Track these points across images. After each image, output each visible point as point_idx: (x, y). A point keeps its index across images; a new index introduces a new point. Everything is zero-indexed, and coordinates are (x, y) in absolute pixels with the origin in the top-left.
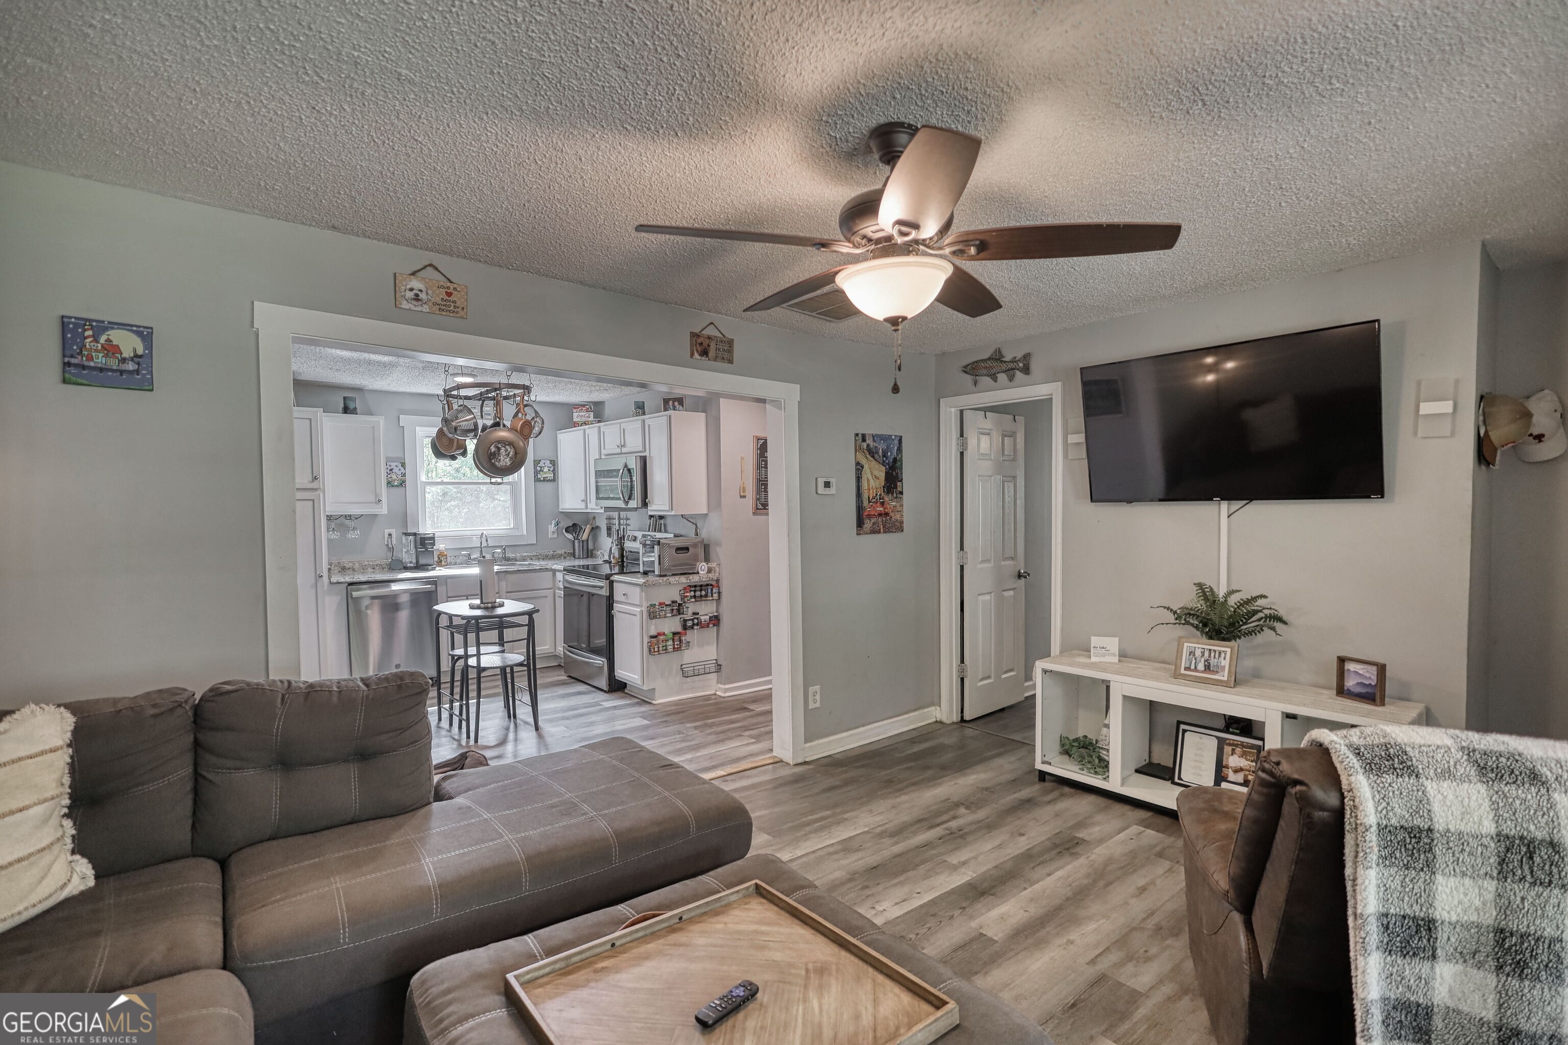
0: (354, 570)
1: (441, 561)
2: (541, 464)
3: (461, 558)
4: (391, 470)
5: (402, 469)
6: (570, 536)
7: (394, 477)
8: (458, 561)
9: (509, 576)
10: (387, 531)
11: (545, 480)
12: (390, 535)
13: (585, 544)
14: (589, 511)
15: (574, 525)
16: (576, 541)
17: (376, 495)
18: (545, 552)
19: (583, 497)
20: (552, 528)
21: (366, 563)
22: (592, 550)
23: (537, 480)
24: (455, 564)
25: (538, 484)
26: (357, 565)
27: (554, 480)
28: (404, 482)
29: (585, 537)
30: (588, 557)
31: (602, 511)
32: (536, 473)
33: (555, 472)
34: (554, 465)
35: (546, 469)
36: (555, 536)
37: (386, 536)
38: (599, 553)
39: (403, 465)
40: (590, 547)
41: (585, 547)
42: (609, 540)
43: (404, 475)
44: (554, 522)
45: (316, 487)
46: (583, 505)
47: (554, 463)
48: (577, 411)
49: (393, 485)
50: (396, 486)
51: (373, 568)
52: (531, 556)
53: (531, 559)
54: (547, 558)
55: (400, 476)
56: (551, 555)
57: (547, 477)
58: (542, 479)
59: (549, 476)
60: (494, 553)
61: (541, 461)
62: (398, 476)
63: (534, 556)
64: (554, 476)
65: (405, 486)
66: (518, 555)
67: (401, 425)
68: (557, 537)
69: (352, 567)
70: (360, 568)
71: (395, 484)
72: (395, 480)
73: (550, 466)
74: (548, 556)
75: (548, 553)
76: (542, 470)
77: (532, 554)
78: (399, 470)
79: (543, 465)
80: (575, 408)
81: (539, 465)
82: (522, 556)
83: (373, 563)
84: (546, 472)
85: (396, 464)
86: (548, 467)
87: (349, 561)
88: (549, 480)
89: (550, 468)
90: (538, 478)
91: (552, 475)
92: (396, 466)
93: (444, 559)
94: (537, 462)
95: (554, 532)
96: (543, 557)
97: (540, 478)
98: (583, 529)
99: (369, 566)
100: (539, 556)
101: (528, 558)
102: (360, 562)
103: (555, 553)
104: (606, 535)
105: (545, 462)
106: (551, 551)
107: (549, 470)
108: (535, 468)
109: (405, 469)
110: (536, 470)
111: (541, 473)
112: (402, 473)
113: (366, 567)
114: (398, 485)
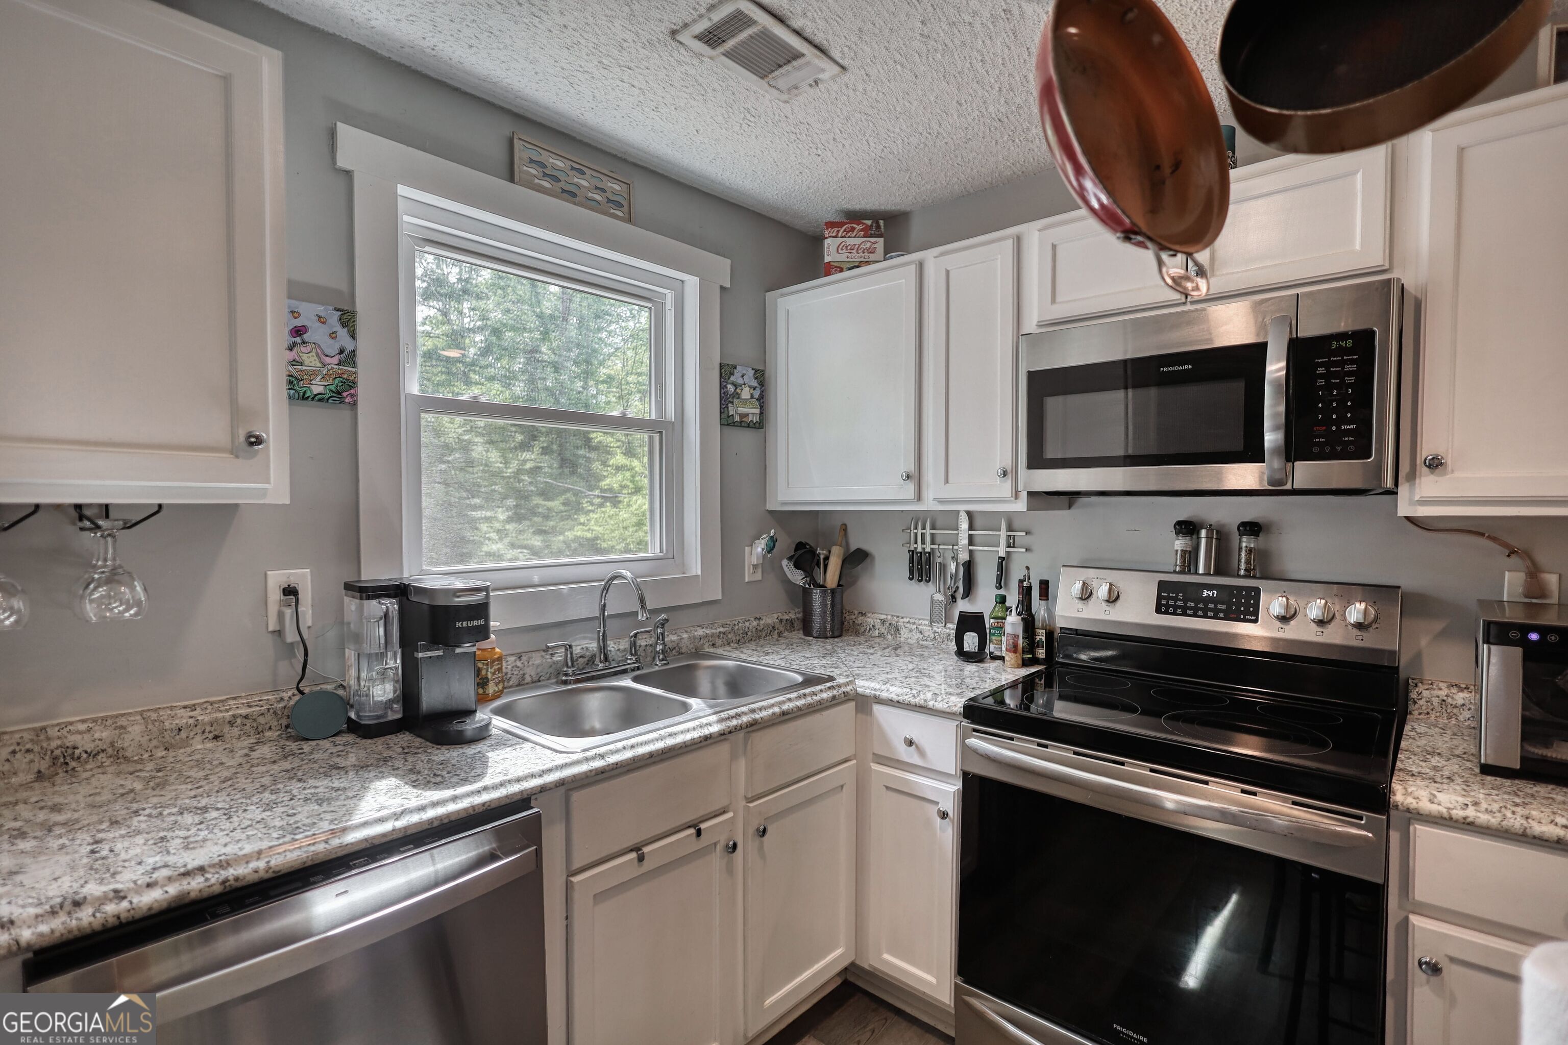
0: (118, 756)
2: (737, 377)
3: (537, 658)
4: (300, 330)
5: (343, 333)
6: (798, 577)
7: (311, 361)
8: (530, 671)
10: (277, 579)
11: (743, 424)
12: (290, 591)
15: (801, 547)
17: (236, 412)
18: (741, 623)
19: (911, 468)
20: (753, 555)
21: (183, 716)
23: (727, 422)
24: (521, 682)
25: (731, 431)
26: (136, 730)
27: (760, 425)
28: (351, 384)
31: (1021, 505)
32: (726, 399)
33: (762, 401)
34: (762, 384)
35: (746, 393)
36: (758, 576)
37: (275, 595)
38: (870, 621)
39: (348, 319)
42: (926, 588)
43: (349, 358)
44: (762, 539)
46: (909, 491)
47: (761, 377)
48: (838, 231)
49: (308, 394)
50: (320, 399)
51: (216, 737)
52: (713, 635)
53: (713, 645)
54: (746, 638)
55: (335, 360)
56: (754, 630)
57: (747, 415)
58: (737, 419)
59: (753, 411)
60: (635, 635)
61: (735, 368)
62: (328, 360)
63: (719, 637)
64: (761, 413)
65: (354, 405)
66: (685, 636)
67: (342, 163)
68: (760, 578)
69: (112, 744)
70: (155, 742)
71: (317, 388)
72: (314, 374)
73: (755, 384)
74: (749, 634)
75: (747, 624)
76: (737, 393)
77: (714, 631)
78: (333, 335)
79: (740, 381)
80: (831, 225)
81: (732, 378)
82: (695, 638)
83: (220, 715)
84: (746, 400)
85: (320, 309)
86: (750, 387)
87: (94, 721)
88: (751, 424)
89: (754, 389)
90: (729, 417)
91: (757, 411)
92: (321, 320)
93: (494, 674)
94: (726, 371)
95: (755, 567)
96: (738, 638)
97: (732, 415)
98: (822, 557)
99: (199, 730)
100: (730, 636)
101: (707, 645)
102: (154, 716)
103: (762, 622)
104: (907, 574)
105: (744, 372)
106: (752, 619)
107: (752, 396)
108: (722, 387)
109: (353, 337)
110: (724, 393)
111: (736, 401)
112: (341, 352)
113: (183, 734)
114: (327, 396)
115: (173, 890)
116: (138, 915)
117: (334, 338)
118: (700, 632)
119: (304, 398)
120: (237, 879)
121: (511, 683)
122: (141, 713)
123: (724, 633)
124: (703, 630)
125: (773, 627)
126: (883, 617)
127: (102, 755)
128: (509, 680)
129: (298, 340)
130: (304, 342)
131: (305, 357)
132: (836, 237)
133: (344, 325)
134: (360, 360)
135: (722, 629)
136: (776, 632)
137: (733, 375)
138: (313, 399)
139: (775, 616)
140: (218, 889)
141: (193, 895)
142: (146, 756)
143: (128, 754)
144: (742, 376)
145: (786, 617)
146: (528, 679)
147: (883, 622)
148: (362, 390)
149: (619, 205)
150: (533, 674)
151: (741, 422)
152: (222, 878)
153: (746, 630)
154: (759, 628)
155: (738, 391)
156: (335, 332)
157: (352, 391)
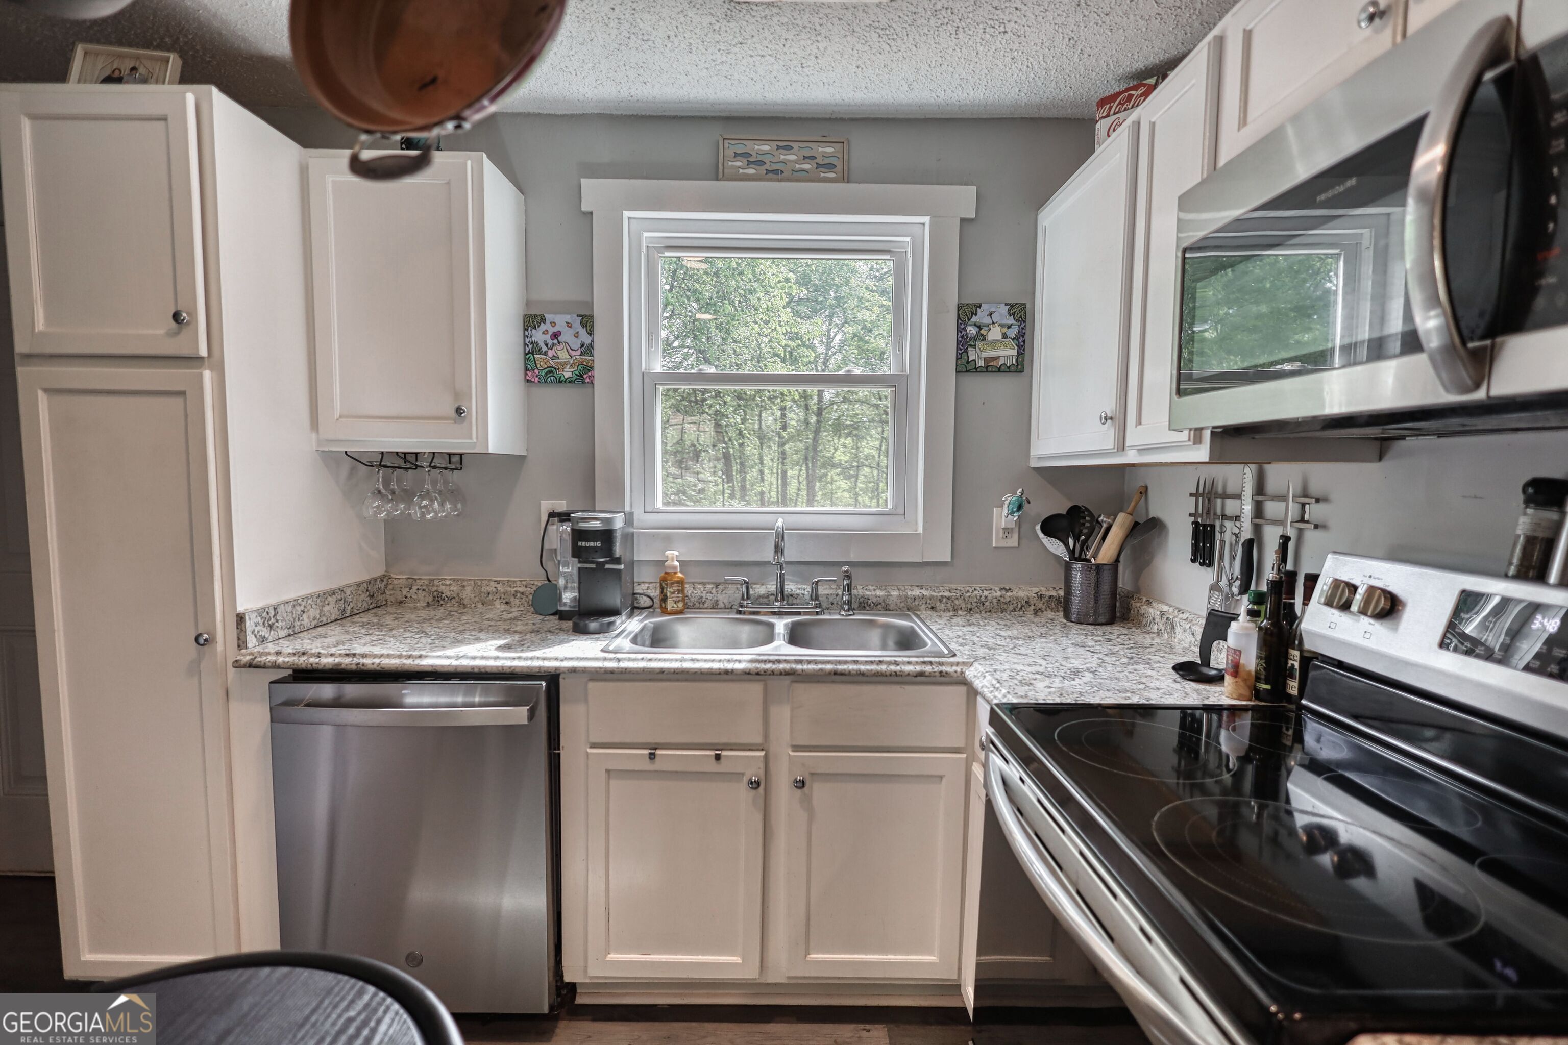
0: (462, 604)
1: (664, 599)
2: (981, 317)
3: (731, 589)
4: (556, 336)
5: (583, 332)
6: (1056, 547)
7: (563, 355)
8: (723, 598)
9: (803, 691)
10: (546, 505)
11: (991, 368)
13: (1106, 577)
14: (1131, 457)
15: (1075, 511)
16: (1078, 566)
17: (457, 395)
18: (978, 591)
19: (1109, 406)
20: (1002, 517)
21: (493, 586)
22: (1129, 596)
23: (965, 367)
24: (715, 606)
25: (969, 379)
26: (469, 589)
27: (1020, 367)
28: (589, 368)
29: (1106, 552)
30: (1111, 622)
31: (1204, 452)
32: (964, 344)
33: (1021, 340)
34: (1020, 320)
35: (995, 334)
36: (1013, 541)
37: (545, 517)
38: (1153, 611)
39: (587, 322)
40: (1125, 581)
41: (1106, 588)
42: (1207, 576)
43: (588, 349)
44: (1009, 499)
45: (185, 351)
47: (1021, 313)
48: (1110, 108)
49: (562, 378)
50: (570, 381)
51: (507, 603)
52: (931, 598)
53: (932, 608)
54: (981, 608)
55: (579, 352)
56: (995, 601)
57: (997, 358)
58: (981, 363)
59: (1008, 353)
60: (817, 583)
61: (980, 307)
62: (573, 353)
63: (941, 601)
64: (1021, 354)
65: (592, 383)
66: (895, 593)
67: (584, 208)
68: (1016, 545)
69: (458, 594)
70: (477, 599)
71: (567, 375)
72: (566, 363)
73: (1011, 320)
74: (987, 604)
75: (986, 593)
76: (982, 335)
77: (935, 594)
78: (577, 335)
79: (987, 320)
80: (1103, 102)
81: (974, 319)
82: (906, 597)
83: (509, 589)
84: (996, 342)
85: (568, 318)
86: (1002, 326)
87: (454, 580)
88: (1003, 368)
89: (1009, 327)
90: (968, 362)
91: (1014, 352)
92: (569, 325)
93: (673, 593)
94: (966, 312)
95: (1007, 531)
96: (969, 606)
97: (975, 360)
98: (1105, 525)
99: (498, 596)
100: (957, 602)
101: (924, 606)
102: (479, 583)
103: (1009, 594)
104: (1189, 554)
105: (993, 310)
106: (997, 589)
107: (1005, 336)
108: (960, 330)
109: (590, 333)
110: (962, 337)
111: (979, 344)
112: (582, 346)
113: (491, 597)
114: (573, 379)
115: (337, 660)
116: (320, 667)
117: (577, 337)
118: (917, 592)
119: (560, 382)
120: (363, 665)
121: (706, 606)
122: (474, 580)
123: (948, 598)
124: (921, 591)
125: (1027, 602)
126: (1165, 608)
127: (453, 600)
128: (704, 603)
129: (556, 341)
130: (559, 343)
131: (559, 353)
132: (1108, 116)
133: (583, 325)
134: (597, 351)
135: (947, 594)
136: (1032, 607)
137: (976, 315)
138: (565, 382)
139: (1036, 590)
140: (354, 667)
141: (343, 666)
142: (473, 605)
143: (465, 603)
144: (991, 314)
145: (1054, 594)
146: (721, 605)
147: (1162, 614)
148: (598, 372)
149: (831, 167)
150: (725, 601)
151: (987, 367)
152: (358, 661)
153: (983, 599)
154: (1002, 600)
155: (982, 332)
156: (578, 333)
157: (590, 374)
